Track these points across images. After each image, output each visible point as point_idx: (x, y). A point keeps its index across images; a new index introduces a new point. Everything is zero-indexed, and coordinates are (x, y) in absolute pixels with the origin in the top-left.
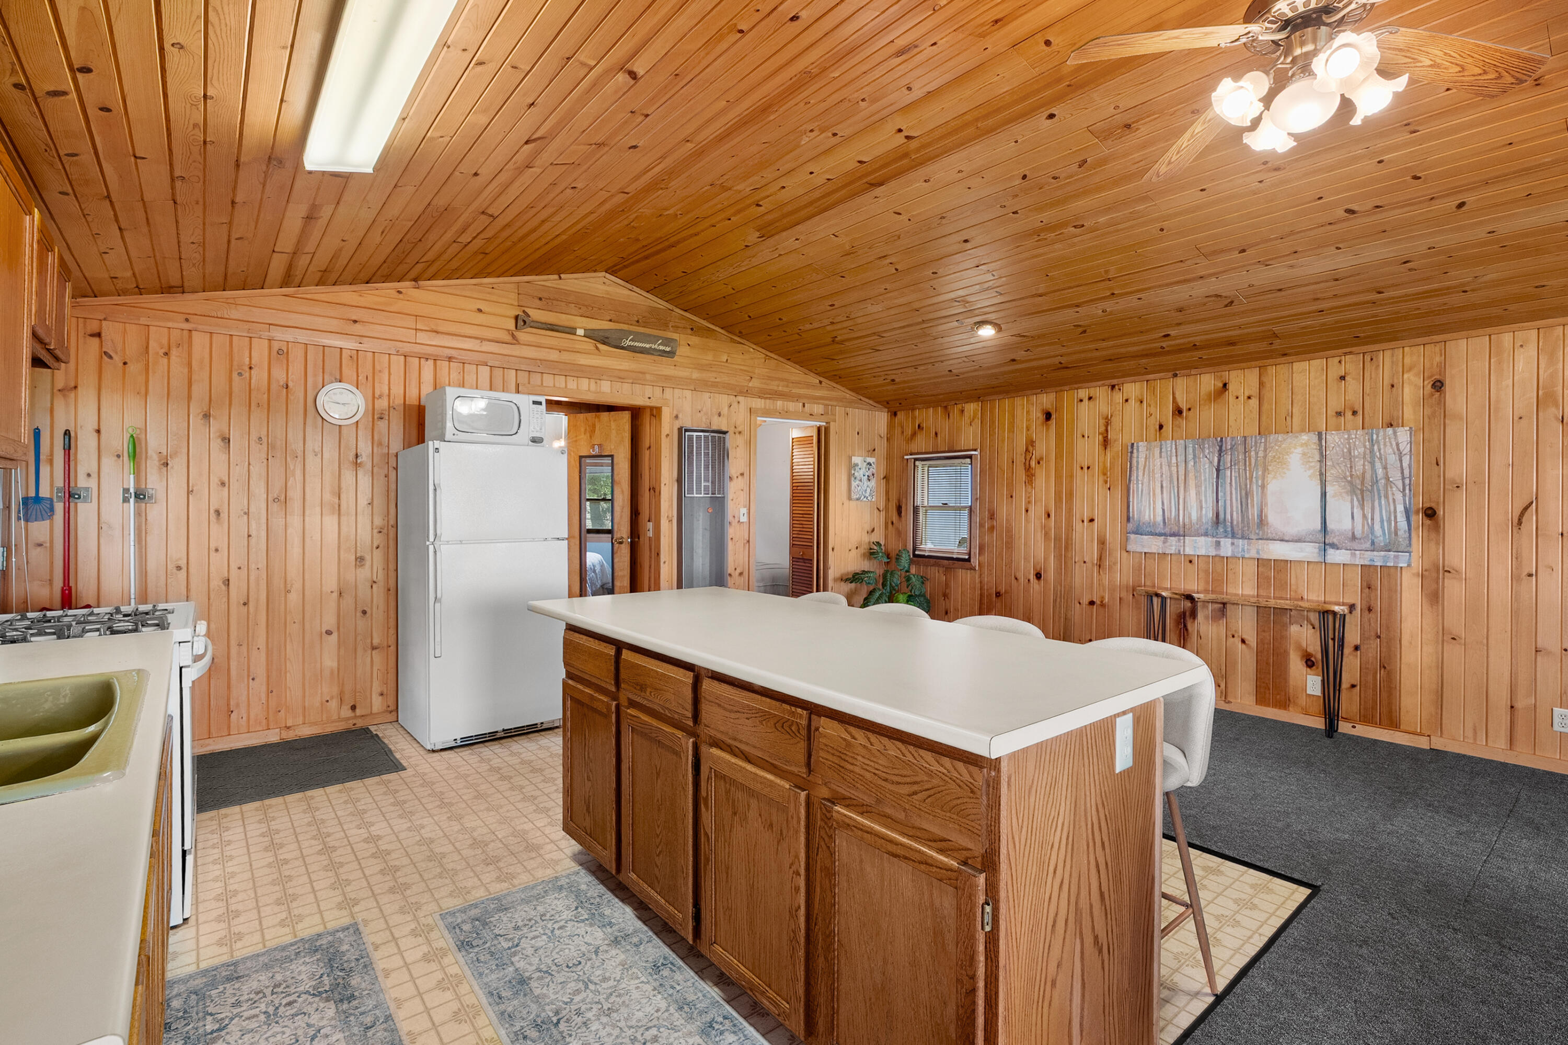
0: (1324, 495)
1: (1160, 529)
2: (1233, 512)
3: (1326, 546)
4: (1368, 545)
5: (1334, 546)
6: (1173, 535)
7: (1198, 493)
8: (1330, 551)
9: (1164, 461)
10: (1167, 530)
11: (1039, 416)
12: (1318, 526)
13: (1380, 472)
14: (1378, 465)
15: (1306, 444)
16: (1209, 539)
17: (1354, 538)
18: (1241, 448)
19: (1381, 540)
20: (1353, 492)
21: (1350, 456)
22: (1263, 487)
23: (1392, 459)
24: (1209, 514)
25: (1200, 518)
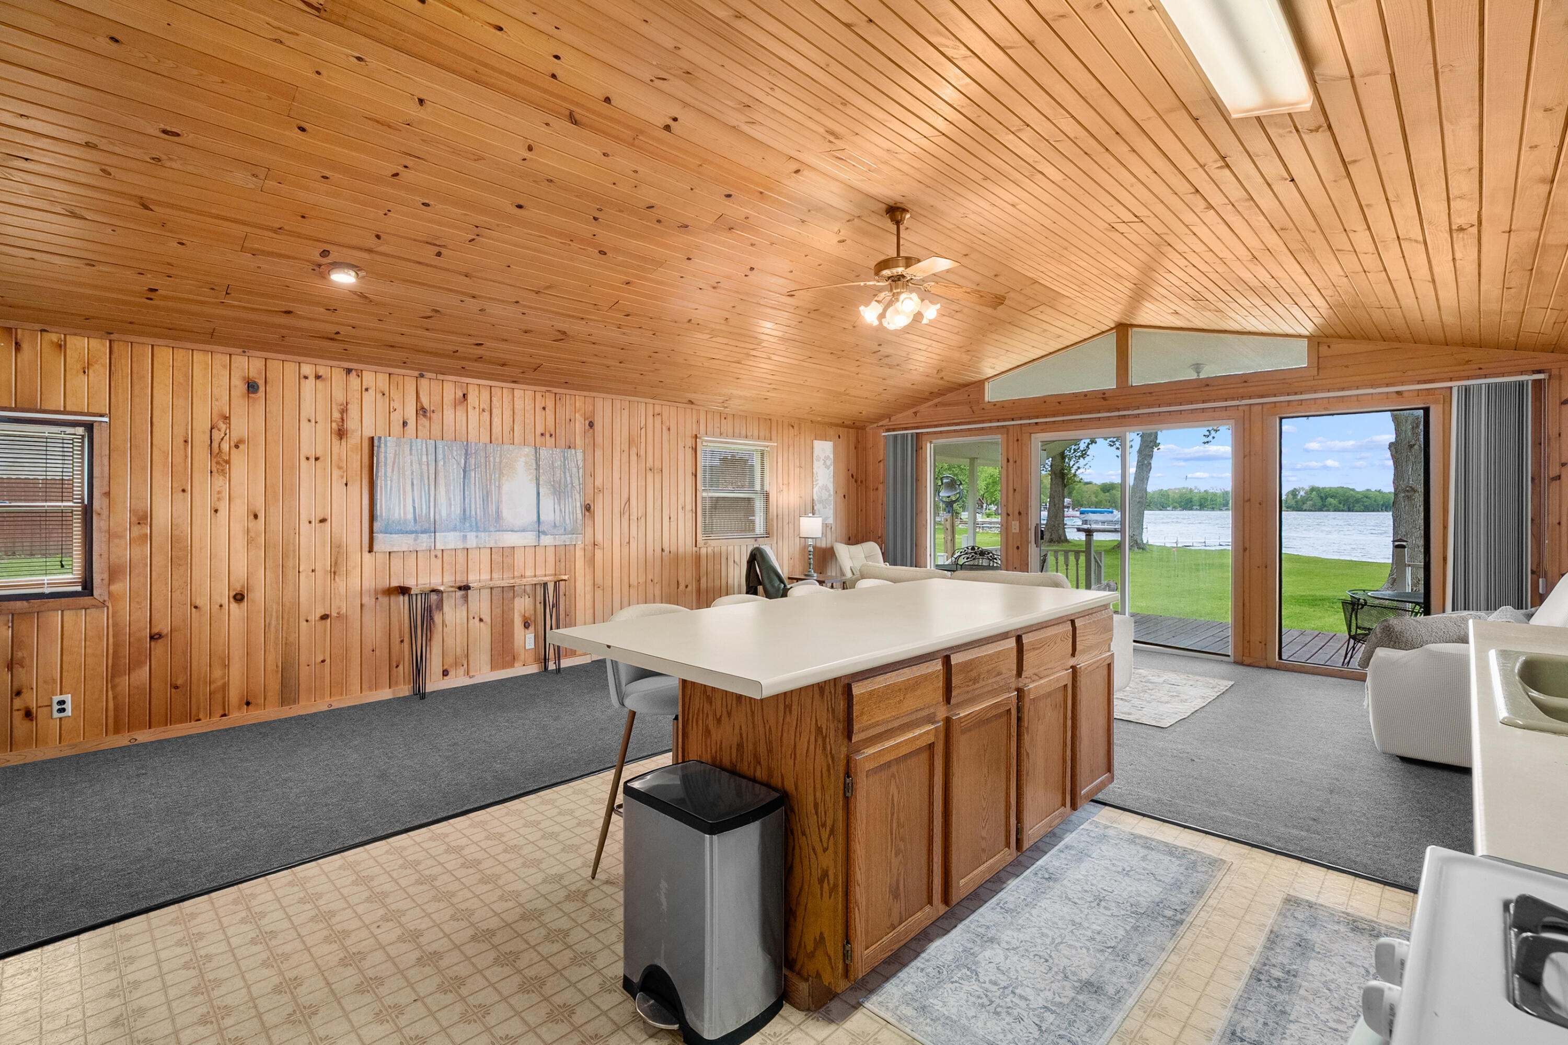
0: (538, 494)
1: (411, 527)
2: (476, 509)
3: (540, 533)
4: (562, 531)
5: (545, 533)
6: (424, 532)
7: (447, 492)
8: (542, 537)
9: (415, 458)
10: (418, 528)
11: (239, 386)
12: (535, 519)
13: (568, 479)
14: (568, 474)
15: (527, 455)
16: (458, 534)
17: (555, 526)
18: (483, 454)
19: (569, 528)
20: (554, 493)
21: (553, 468)
22: (499, 487)
23: (575, 470)
24: (457, 510)
25: (449, 515)
